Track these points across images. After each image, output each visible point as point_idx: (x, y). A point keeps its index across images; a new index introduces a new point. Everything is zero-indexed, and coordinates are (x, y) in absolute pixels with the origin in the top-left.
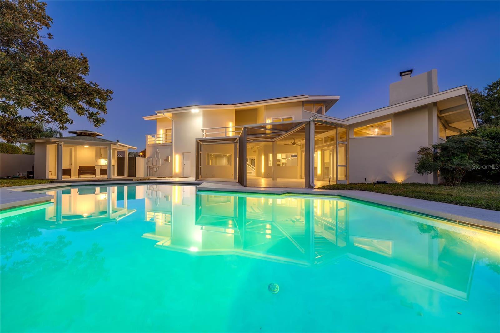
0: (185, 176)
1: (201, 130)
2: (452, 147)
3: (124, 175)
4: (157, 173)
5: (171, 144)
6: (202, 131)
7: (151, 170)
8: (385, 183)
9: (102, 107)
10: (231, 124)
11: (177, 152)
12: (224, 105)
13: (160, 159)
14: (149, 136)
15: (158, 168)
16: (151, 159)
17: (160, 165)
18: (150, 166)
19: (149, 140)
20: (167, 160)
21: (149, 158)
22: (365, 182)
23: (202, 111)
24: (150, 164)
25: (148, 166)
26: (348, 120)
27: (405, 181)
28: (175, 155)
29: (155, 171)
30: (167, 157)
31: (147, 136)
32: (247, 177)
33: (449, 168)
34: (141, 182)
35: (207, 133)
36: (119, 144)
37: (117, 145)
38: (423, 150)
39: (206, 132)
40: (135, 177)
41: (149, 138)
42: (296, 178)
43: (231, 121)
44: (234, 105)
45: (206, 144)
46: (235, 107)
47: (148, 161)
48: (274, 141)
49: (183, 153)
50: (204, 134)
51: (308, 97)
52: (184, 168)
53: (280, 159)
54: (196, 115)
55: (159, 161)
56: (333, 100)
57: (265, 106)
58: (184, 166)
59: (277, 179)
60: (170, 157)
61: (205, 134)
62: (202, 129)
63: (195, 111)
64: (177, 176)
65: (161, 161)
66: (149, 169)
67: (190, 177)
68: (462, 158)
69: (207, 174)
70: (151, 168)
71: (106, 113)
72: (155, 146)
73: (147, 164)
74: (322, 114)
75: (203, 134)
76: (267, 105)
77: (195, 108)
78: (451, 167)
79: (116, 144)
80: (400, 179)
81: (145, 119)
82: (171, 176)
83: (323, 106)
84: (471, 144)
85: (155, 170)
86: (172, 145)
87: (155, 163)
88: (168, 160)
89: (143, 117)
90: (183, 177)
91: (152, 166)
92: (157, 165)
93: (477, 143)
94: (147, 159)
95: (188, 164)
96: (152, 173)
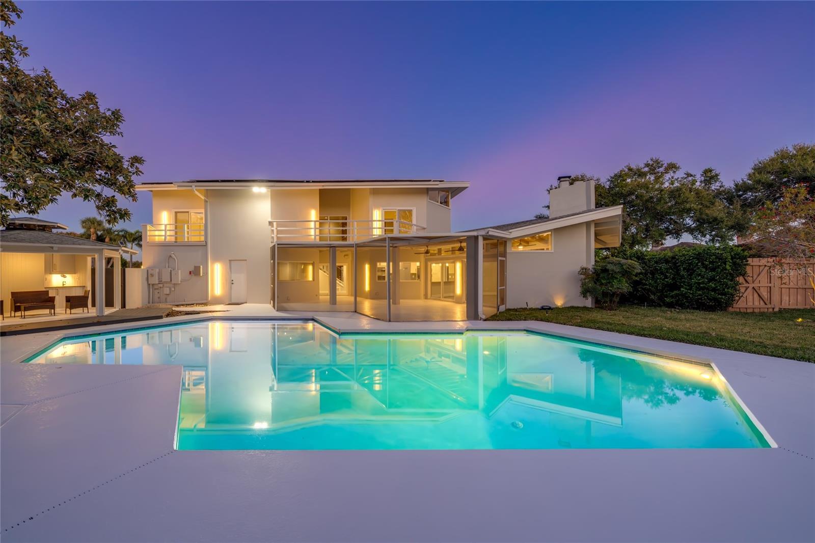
0: (233, 301)
1: (268, 223)
2: (613, 270)
4: (170, 296)
5: (204, 243)
6: (271, 223)
7: (157, 291)
8: (550, 308)
10: (313, 216)
11: (216, 259)
13: (180, 271)
14: (149, 227)
15: (174, 288)
16: (158, 270)
17: (180, 282)
18: (153, 285)
19: (150, 233)
20: (195, 272)
21: (152, 268)
22: (526, 307)
23: (270, 191)
24: (155, 280)
25: (149, 285)
27: (565, 303)
28: (213, 263)
29: (168, 293)
30: (195, 267)
31: (146, 225)
35: (279, 229)
39: (278, 226)
40: (125, 306)
41: (149, 231)
42: (419, 298)
43: (314, 207)
47: (148, 274)
48: (396, 247)
49: (230, 261)
50: (274, 228)
52: (231, 287)
54: (260, 196)
55: (177, 274)
57: (371, 189)
58: (233, 283)
60: (201, 266)
61: (276, 229)
62: (270, 220)
63: (259, 189)
64: (217, 301)
65: (180, 276)
66: (151, 290)
67: (246, 303)
70: (156, 287)
72: (166, 246)
73: (147, 279)
75: (273, 230)
77: (260, 186)
78: (611, 290)
79: (117, 250)
80: (559, 302)
82: (204, 301)
85: (167, 291)
86: (206, 245)
87: (166, 278)
88: (197, 273)
90: (230, 303)
91: (159, 283)
92: (173, 282)
94: (148, 271)
95: (241, 279)
96: (159, 298)
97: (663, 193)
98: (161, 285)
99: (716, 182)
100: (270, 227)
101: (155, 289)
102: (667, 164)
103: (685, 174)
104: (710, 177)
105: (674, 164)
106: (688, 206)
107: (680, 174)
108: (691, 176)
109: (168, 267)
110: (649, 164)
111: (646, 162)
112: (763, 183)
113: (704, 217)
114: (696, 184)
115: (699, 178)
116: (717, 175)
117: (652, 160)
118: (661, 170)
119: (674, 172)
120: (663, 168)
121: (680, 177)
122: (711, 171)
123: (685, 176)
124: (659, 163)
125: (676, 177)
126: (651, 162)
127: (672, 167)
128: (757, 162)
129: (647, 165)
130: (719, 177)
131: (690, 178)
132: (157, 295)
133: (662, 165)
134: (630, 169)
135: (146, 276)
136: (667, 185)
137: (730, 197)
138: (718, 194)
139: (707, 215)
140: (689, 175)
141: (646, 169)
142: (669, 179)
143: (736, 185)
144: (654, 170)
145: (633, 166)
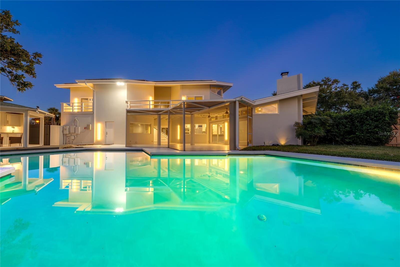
0: (107, 143)
1: (125, 102)
2: (315, 122)
3: (39, 144)
4: (74, 140)
5: (92, 113)
6: (127, 102)
7: (68, 138)
8: (278, 145)
9: (30, 71)
10: (151, 98)
11: (98, 121)
12: (146, 81)
13: (80, 127)
14: (65, 104)
15: (77, 136)
16: (68, 127)
17: (79, 133)
18: (66, 134)
19: (64, 108)
20: (87, 128)
21: (66, 125)
22: (264, 145)
23: (127, 84)
24: (67, 132)
25: (64, 134)
26: (255, 102)
27: (286, 143)
28: (97, 123)
29: (73, 139)
30: (87, 125)
31: (63, 104)
32: (161, 143)
33: (313, 135)
34: (56, 151)
35: (131, 105)
36: (38, 111)
37: (37, 111)
38: (297, 124)
39: (130, 103)
40: (49, 145)
41: (65, 106)
42: (206, 143)
43: (151, 95)
44: (155, 83)
45: (130, 115)
46: (155, 84)
47: (64, 129)
48: (192, 114)
49: (106, 122)
50: (129, 105)
51: (215, 82)
52: (106, 136)
53: (189, 129)
54: (120, 88)
55: (78, 129)
56: (228, 86)
57: (180, 85)
58: (107, 134)
59: (195, 144)
60: (90, 125)
61: (130, 105)
62: (127, 100)
63: (120, 83)
64: (98, 143)
65: (80, 130)
66: (65, 137)
67: (113, 144)
68: (319, 129)
69: (130, 141)
70: (67, 136)
71: (35, 78)
72: (73, 114)
73: (63, 132)
74: (221, 95)
75: (128, 106)
76: (182, 85)
77: (120, 82)
78: (314, 134)
79: (35, 111)
80: (283, 142)
81: (57, 87)
82: (92, 143)
83: (221, 90)
84: (325, 121)
85: (73, 138)
87: (72, 131)
88: (88, 128)
89: (55, 85)
90: (105, 144)
91: (69, 134)
92: (76, 133)
93: (328, 120)
94: (63, 127)
95: (111, 131)
96: (69, 141)
97: (332, 93)
98: (70, 135)
99: (359, 88)
100: (126, 104)
101: (67, 137)
102: (333, 80)
103: (343, 84)
104: (356, 85)
105: (337, 80)
106: (345, 100)
107: (340, 85)
108: (346, 85)
109: (74, 125)
110: (324, 80)
111: (322, 79)
112: (384, 88)
113: (354, 105)
114: (349, 89)
115: (350, 86)
116: (359, 85)
117: (325, 78)
118: (330, 83)
119: (337, 84)
120: (331, 82)
121: (340, 86)
122: (356, 83)
123: (343, 86)
124: (329, 79)
125: (338, 86)
126: (325, 79)
127: (336, 81)
128: (380, 78)
129: (323, 81)
130: (360, 86)
131: (345, 87)
132: (68, 140)
133: (331, 80)
134: (314, 83)
135: (62, 130)
136: (333, 90)
137: (366, 96)
138: (360, 95)
139: (355, 104)
140: (345, 85)
141: (322, 83)
142: (334, 87)
143: (369, 90)
144: (326, 83)
145: (316, 82)
